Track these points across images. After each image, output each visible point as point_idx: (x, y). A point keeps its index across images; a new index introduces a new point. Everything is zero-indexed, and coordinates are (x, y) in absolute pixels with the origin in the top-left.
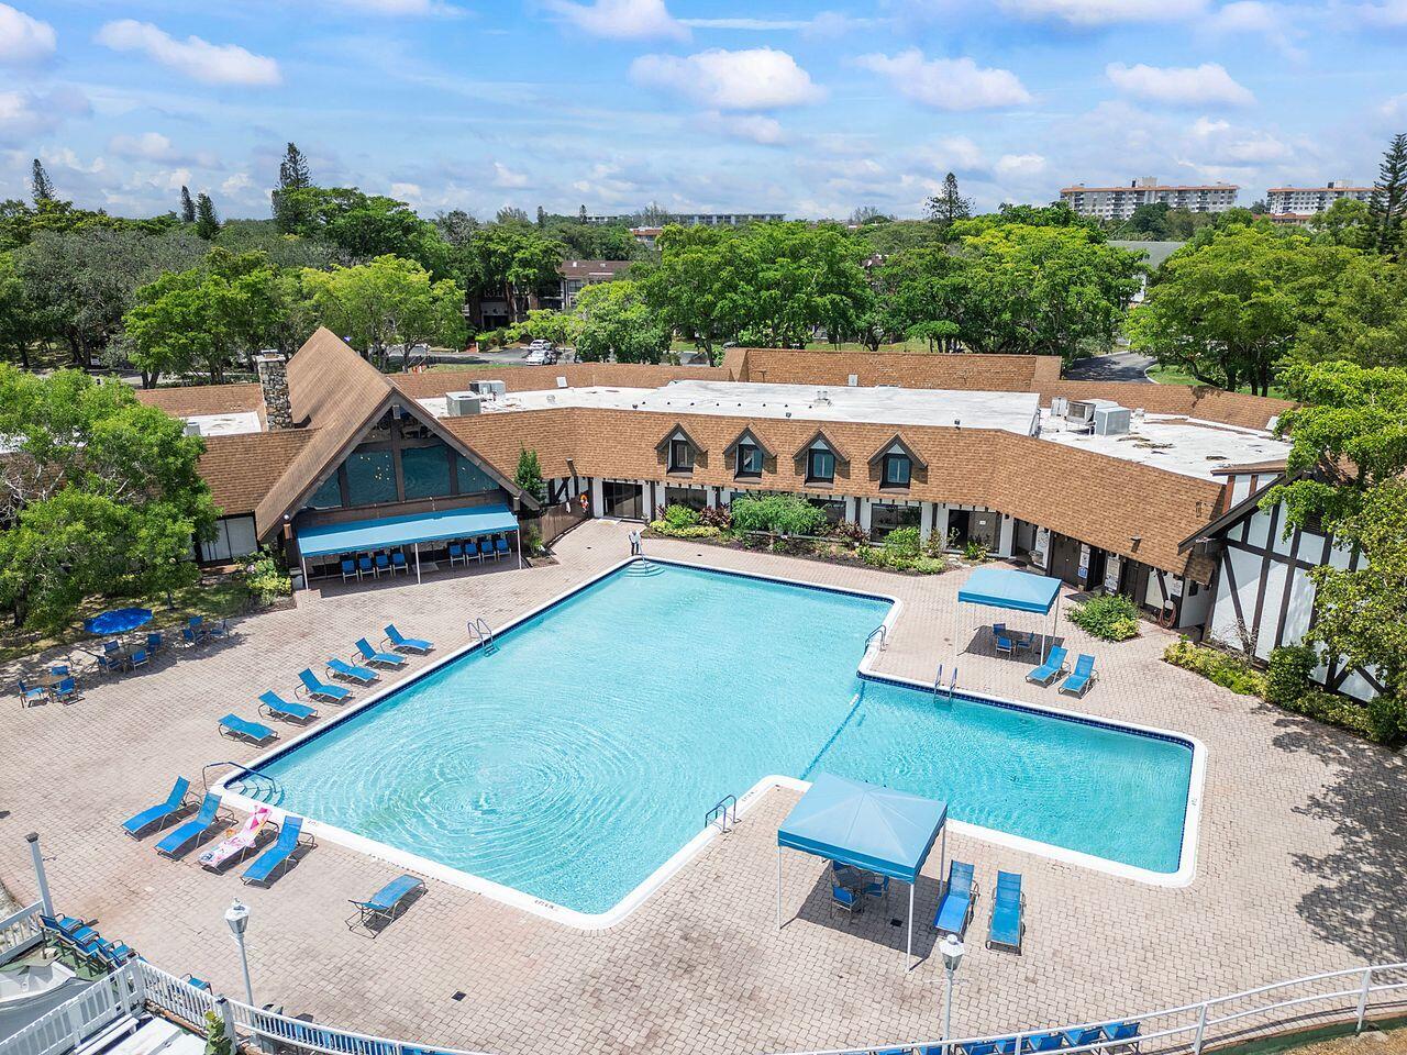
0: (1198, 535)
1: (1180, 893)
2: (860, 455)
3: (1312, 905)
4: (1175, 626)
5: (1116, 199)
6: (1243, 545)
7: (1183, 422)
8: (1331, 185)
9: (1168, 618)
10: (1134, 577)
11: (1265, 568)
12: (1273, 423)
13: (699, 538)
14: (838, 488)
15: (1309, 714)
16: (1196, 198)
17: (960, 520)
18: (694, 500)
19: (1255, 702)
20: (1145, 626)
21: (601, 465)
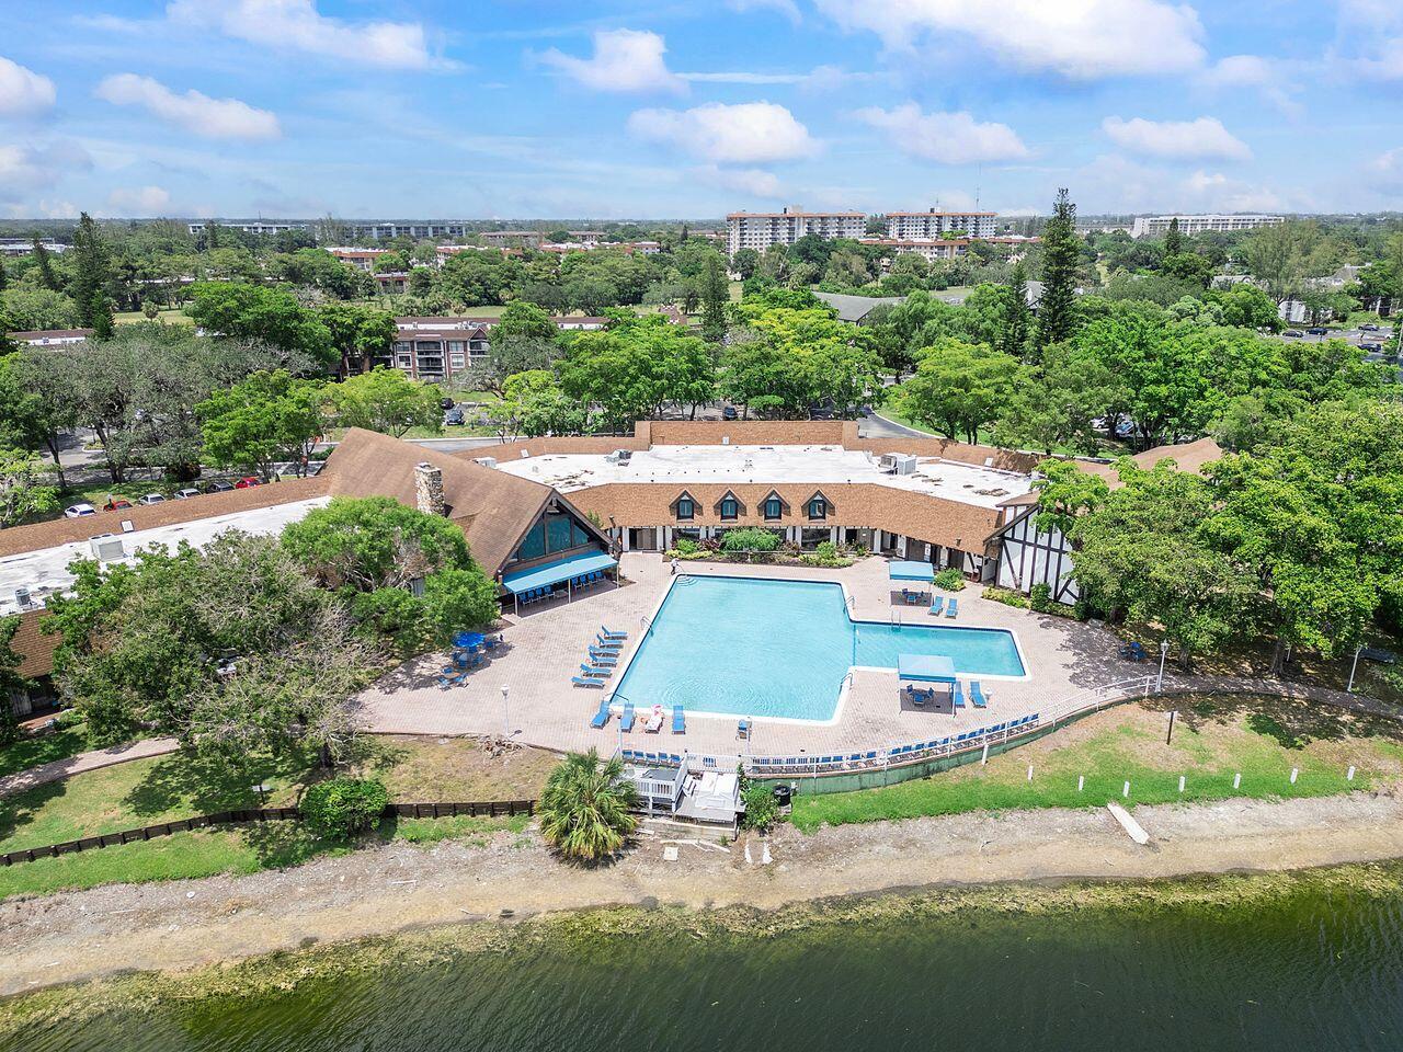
0: (992, 536)
1: (1029, 682)
2: (796, 503)
3: (1073, 678)
4: (979, 581)
5: (773, 224)
6: (1012, 539)
7: (937, 462)
8: (932, 211)
9: (975, 577)
10: (956, 558)
11: (1023, 548)
12: (989, 461)
13: (701, 558)
14: (784, 522)
15: (1050, 613)
16: (834, 223)
17: (852, 535)
18: (691, 536)
19: (1028, 611)
20: (967, 583)
21: (628, 519)
